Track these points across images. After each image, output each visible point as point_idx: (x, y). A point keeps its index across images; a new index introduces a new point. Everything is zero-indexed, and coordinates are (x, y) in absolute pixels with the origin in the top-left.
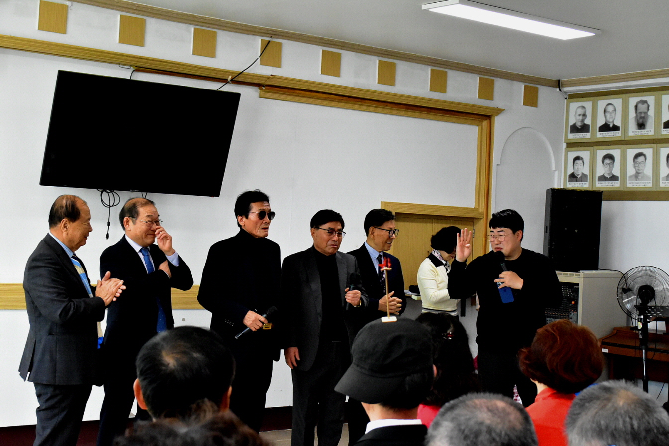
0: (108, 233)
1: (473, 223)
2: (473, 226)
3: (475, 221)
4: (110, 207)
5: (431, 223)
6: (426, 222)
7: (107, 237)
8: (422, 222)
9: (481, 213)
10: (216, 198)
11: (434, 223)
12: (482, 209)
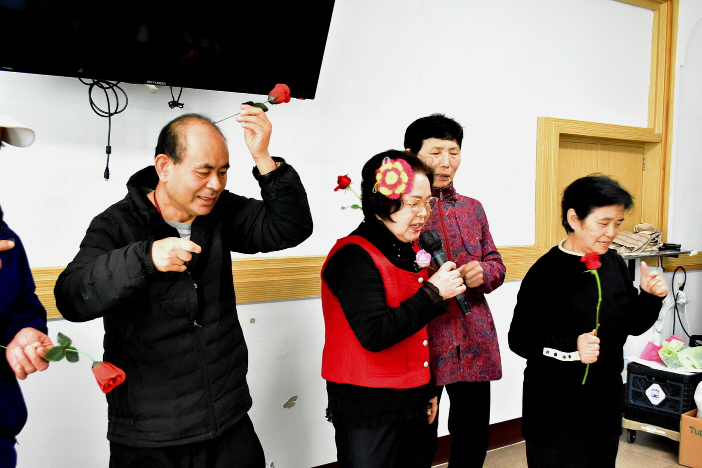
0: (107, 169)
1: (644, 150)
2: (644, 154)
3: (646, 147)
4: (110, 115)
5: (597, 149)
6: (591, 149)
7: (107, 175)
8: (587, 149)
9: (659, 136)
10: (308, 101)
11: (601, 149)
12: (659, 130)
